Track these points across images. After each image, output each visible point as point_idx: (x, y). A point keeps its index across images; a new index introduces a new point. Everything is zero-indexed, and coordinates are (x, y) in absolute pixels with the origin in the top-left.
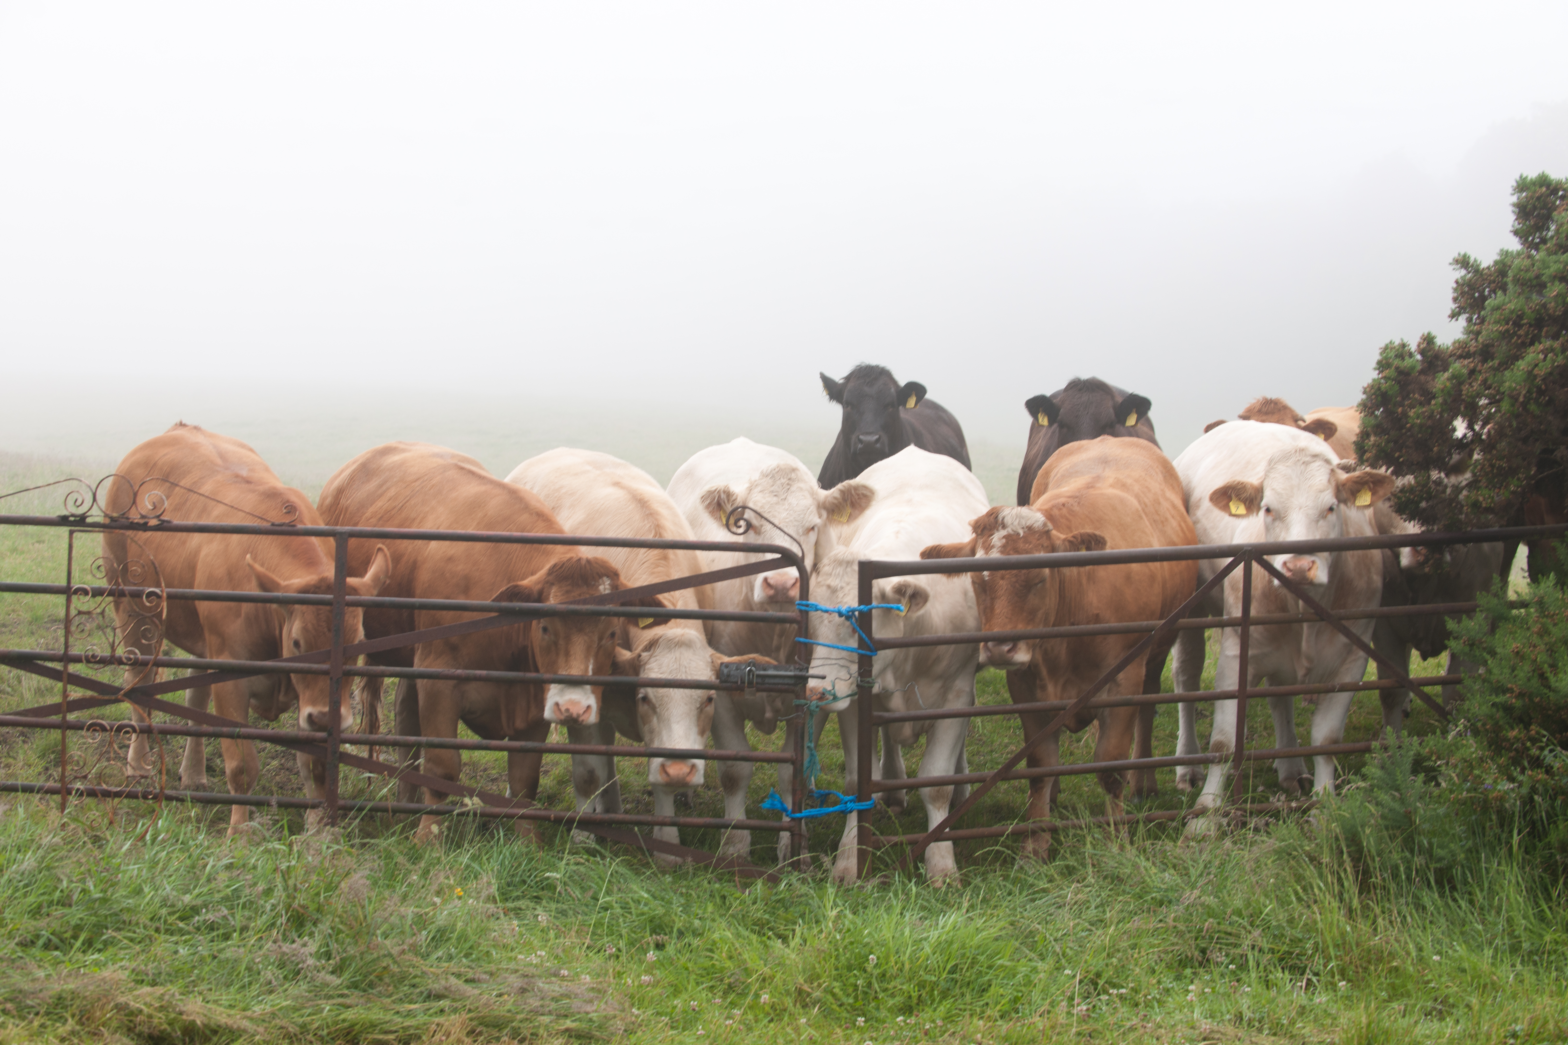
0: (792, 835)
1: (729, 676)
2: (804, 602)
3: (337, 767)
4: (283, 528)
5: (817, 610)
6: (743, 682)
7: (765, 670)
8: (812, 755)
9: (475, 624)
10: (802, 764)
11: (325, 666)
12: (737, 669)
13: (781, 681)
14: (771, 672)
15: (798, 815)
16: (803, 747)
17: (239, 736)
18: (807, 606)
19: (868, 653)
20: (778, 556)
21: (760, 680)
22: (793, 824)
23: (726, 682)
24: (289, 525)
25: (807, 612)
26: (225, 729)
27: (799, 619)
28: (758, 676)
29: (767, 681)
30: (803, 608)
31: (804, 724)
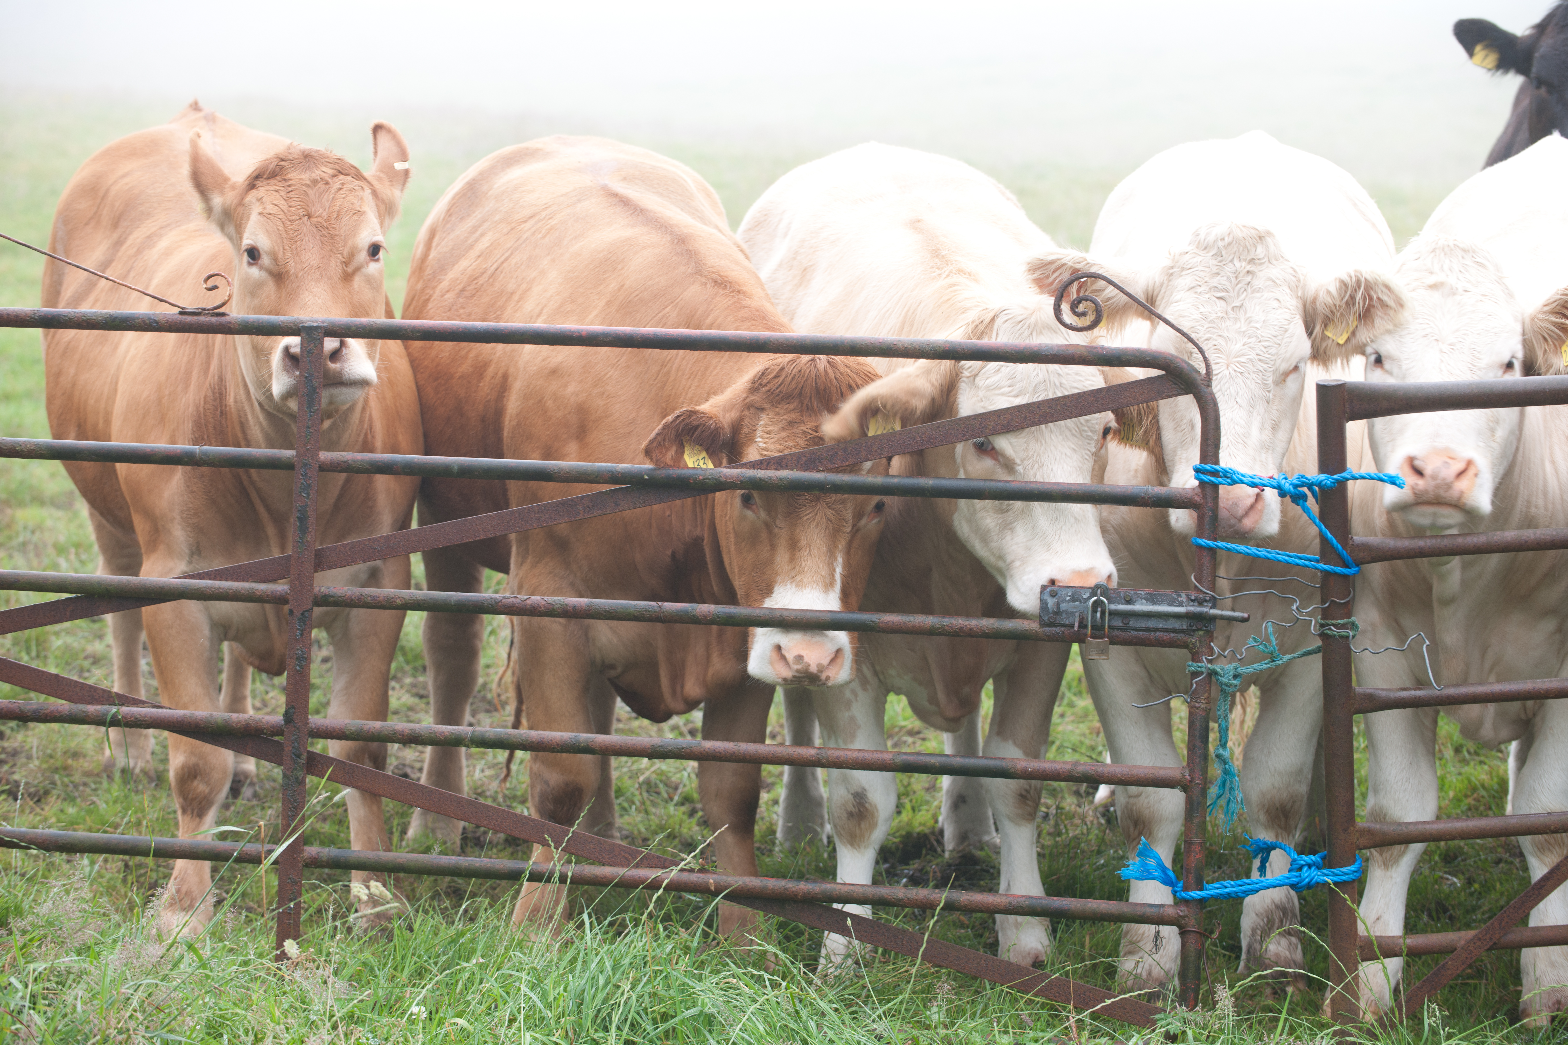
0: (1183, 933)
1: (1058, 612)
2: (1208, 467)
3: (302, 782)
4: (202, 319)
5: (1234, 482)
6: (1083, 625)
7: (1129, 602)
8: (1226, 772)
9: (569, 506)
10: (1204, 793)
11: (281, 587)
12: (1073, 600)
13: (1161, 624)
14: (1141, 606)
15: (1195, 894)
16: (1205, 757)
17: (115, 722)
18: (1215, 474)
19: (1339, 569)
20: (1154, 373)
21: (1118, 622)
22: (1183, 911)
23: (1051, 624)
24: (216, 312)
25: (1215, 487)
26: (92, 709)
27: (1197, 499)
28: (1113, 613)
29: (1132, 623)
30: (1206, 478)
31: (1208, 711)
